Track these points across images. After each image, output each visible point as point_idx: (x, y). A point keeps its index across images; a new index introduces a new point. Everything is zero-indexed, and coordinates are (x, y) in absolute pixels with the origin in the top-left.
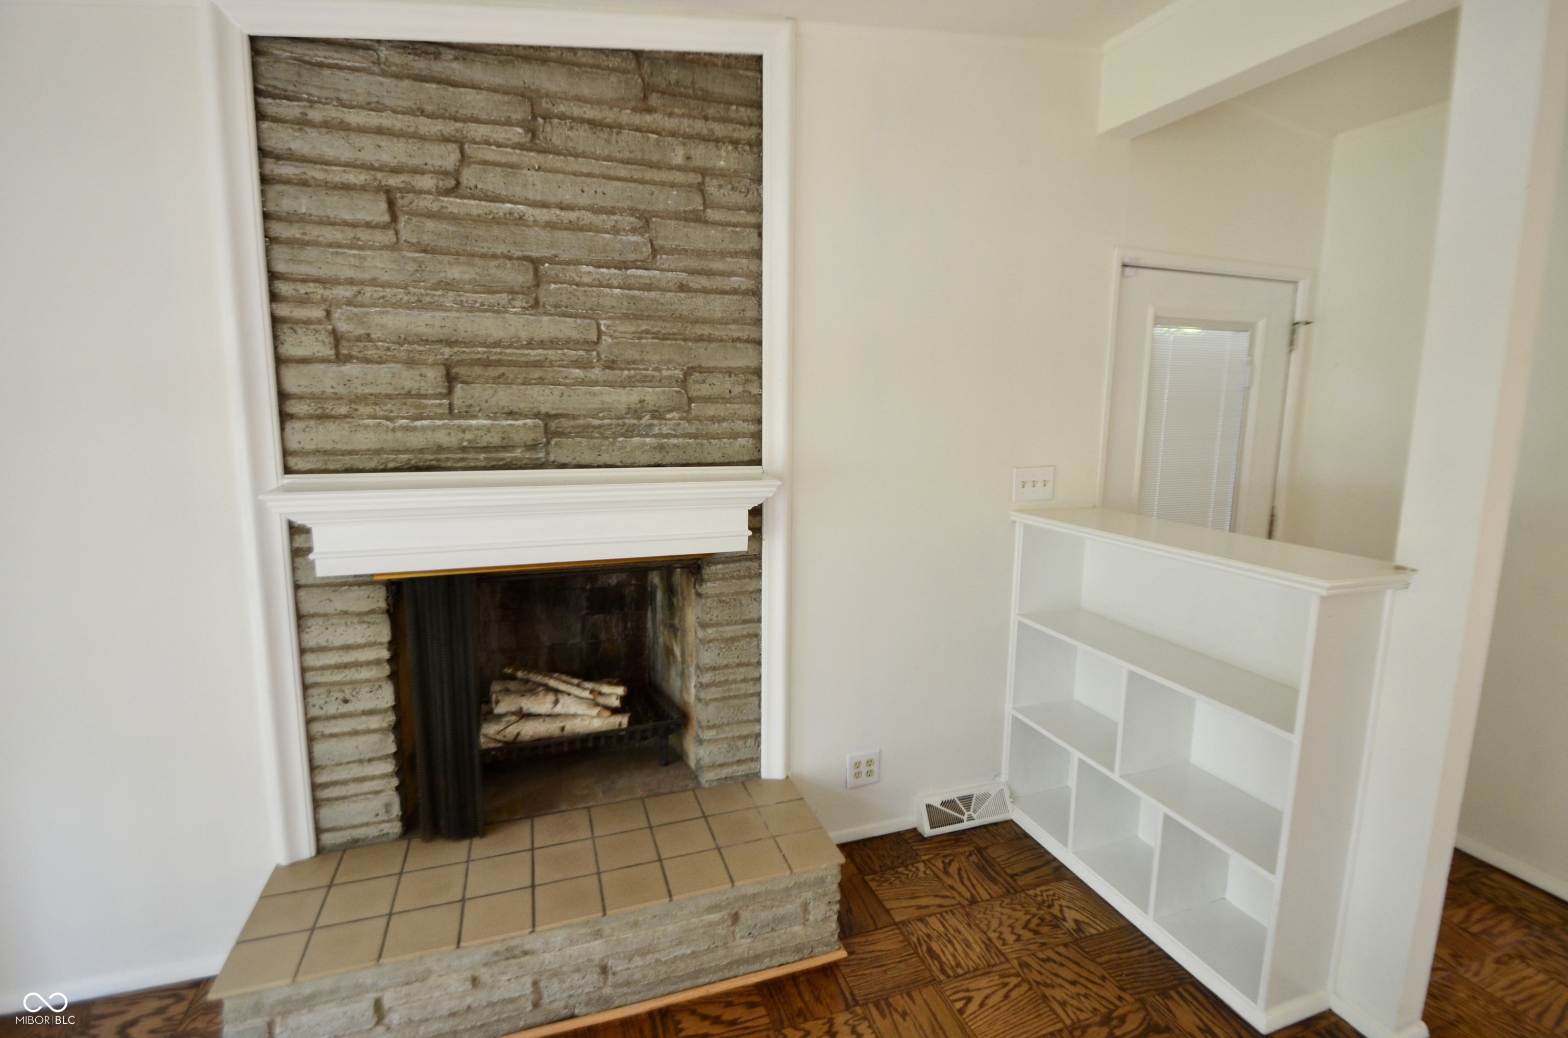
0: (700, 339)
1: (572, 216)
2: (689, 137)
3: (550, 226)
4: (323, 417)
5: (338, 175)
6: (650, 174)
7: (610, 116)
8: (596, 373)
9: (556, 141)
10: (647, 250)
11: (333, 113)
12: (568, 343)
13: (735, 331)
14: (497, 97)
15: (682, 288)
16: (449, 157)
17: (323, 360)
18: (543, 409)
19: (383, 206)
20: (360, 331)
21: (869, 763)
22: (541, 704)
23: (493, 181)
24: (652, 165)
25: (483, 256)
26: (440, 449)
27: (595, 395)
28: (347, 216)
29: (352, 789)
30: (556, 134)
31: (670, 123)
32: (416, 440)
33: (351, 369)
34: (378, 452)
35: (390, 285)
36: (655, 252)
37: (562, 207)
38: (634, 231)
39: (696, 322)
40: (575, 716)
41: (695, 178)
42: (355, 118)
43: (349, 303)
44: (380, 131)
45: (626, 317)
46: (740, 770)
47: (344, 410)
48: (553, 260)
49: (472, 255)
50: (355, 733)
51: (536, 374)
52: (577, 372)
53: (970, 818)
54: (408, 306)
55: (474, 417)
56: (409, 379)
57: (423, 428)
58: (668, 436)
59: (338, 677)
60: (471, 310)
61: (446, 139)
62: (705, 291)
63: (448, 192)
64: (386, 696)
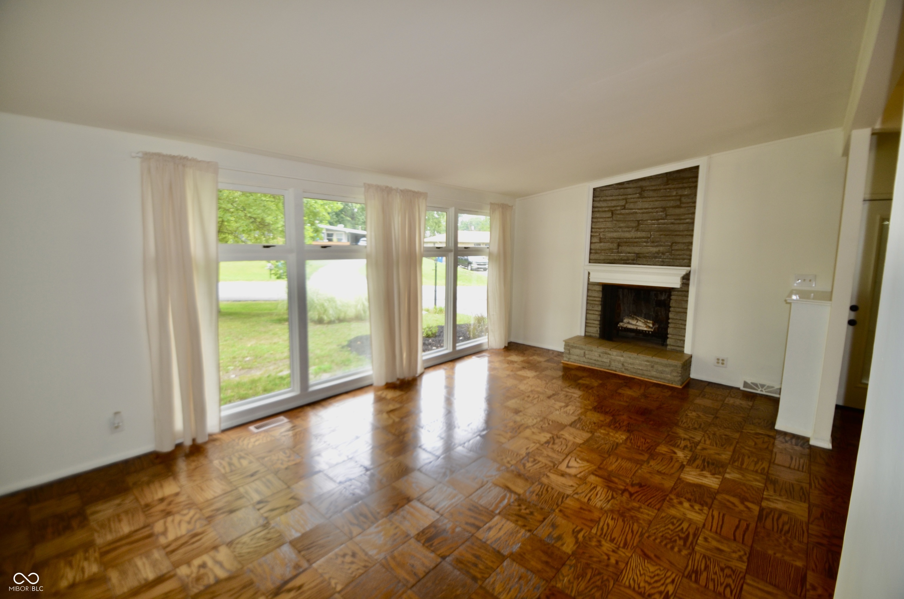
0: (676, 235)
1: (647, 210)
2: (677, 188)
3: (643, 213)
4: (596, 253)
5: (604, 209)
6: (667, 199)
7: (658, 188)
8: (649, 244)
9: (646, 195)
10: (664, 216)
11: (605, 198)
12: (643, 238)
13: (686, 233)
14: (634, 189)
15: (672, 223)
16: (622, 203)
17: (598, 243)
18: (637, 252)
19: (611, 214)
20: (604, 237)
21: (723, 360)
22: (634, 322)
23: (631, 206)
24: (667, 196)
25: (628, 221)
26: (615, 260)
27: (648, 249)
28: (605, 216)
29: (592, 325)
30: (646, 194)
31: (673, 186)
32: (611, 258)
33: (602, 244)
34: (604, 260)
35: (610, 228)
36: (666, 215)
37: (645, 209)
38: (662, 212)
39: (676, 231)
40: (641, 326)
41: (678, 198)
42: (608, 198)
43: (603, 232)
44: (612, 200)
45: (658, 231)
46: (678, 349)
47: (600, 252)
48: (642, 220)
49: (626, 221)
50: (594, 314)
51: (635, 244)
52: (645, 244)
53: (762, 391)
54: (613, 232)
55: (622, 253)
56: (611, 246)
57: (613, 256)
58: (665, 259)
59: (592, 302)
60: (624, 232)
61: (623, 199)
62: (679, 224)
63: (622, 209)
64: (599, 308)
